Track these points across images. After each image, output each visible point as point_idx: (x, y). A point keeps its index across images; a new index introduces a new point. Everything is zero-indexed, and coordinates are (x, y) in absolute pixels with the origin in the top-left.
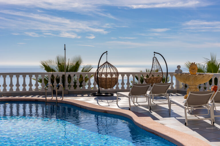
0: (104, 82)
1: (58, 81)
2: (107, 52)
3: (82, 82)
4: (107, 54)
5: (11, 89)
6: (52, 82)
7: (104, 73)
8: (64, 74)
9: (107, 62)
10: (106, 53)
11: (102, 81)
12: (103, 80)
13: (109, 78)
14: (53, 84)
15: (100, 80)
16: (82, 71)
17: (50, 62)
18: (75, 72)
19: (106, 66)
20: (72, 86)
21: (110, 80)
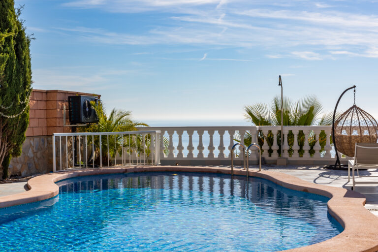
0: (346, 145)
1: (270, 141)
2: (354, 87)
3: (314, 145)
4: (355, 91)
5: (190, 154)
6: (261, 142)
7: (346, 128)
8: (280, 129)
9: (355, 106)
10: (353, 89)
11: (343, 142)
12: (345, 141)
13: (356, 137)
14: (261, 147)
15: (338, 140)
16: (321, 124)
17: (260, 107)
18: (306, 125)
19: (351, 113)
20: (296, 152)
21: (358, 139)
